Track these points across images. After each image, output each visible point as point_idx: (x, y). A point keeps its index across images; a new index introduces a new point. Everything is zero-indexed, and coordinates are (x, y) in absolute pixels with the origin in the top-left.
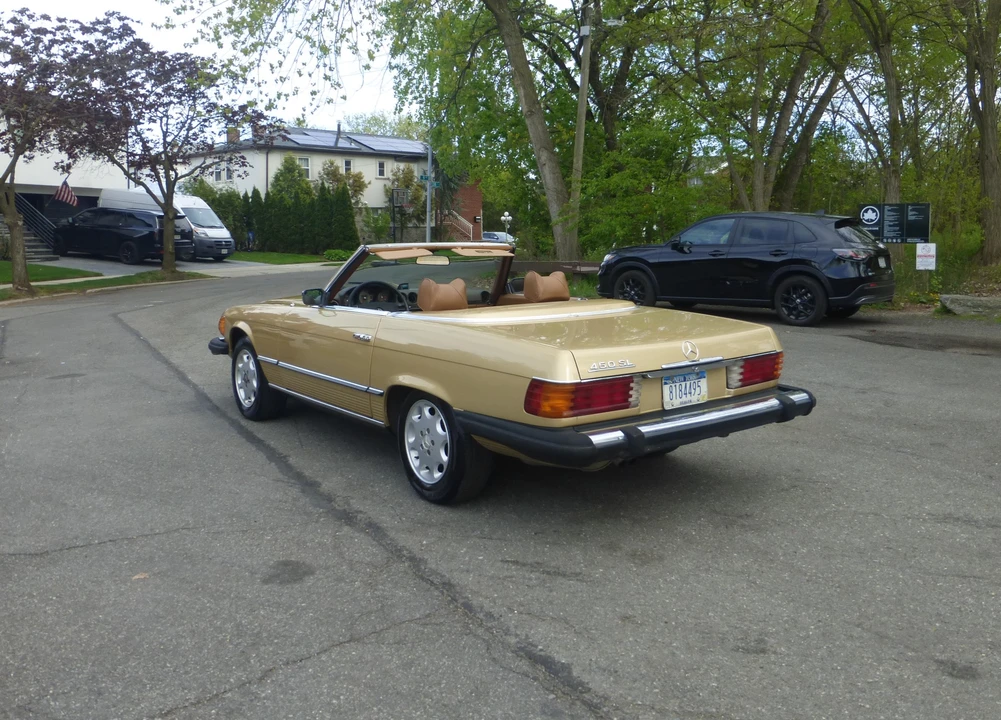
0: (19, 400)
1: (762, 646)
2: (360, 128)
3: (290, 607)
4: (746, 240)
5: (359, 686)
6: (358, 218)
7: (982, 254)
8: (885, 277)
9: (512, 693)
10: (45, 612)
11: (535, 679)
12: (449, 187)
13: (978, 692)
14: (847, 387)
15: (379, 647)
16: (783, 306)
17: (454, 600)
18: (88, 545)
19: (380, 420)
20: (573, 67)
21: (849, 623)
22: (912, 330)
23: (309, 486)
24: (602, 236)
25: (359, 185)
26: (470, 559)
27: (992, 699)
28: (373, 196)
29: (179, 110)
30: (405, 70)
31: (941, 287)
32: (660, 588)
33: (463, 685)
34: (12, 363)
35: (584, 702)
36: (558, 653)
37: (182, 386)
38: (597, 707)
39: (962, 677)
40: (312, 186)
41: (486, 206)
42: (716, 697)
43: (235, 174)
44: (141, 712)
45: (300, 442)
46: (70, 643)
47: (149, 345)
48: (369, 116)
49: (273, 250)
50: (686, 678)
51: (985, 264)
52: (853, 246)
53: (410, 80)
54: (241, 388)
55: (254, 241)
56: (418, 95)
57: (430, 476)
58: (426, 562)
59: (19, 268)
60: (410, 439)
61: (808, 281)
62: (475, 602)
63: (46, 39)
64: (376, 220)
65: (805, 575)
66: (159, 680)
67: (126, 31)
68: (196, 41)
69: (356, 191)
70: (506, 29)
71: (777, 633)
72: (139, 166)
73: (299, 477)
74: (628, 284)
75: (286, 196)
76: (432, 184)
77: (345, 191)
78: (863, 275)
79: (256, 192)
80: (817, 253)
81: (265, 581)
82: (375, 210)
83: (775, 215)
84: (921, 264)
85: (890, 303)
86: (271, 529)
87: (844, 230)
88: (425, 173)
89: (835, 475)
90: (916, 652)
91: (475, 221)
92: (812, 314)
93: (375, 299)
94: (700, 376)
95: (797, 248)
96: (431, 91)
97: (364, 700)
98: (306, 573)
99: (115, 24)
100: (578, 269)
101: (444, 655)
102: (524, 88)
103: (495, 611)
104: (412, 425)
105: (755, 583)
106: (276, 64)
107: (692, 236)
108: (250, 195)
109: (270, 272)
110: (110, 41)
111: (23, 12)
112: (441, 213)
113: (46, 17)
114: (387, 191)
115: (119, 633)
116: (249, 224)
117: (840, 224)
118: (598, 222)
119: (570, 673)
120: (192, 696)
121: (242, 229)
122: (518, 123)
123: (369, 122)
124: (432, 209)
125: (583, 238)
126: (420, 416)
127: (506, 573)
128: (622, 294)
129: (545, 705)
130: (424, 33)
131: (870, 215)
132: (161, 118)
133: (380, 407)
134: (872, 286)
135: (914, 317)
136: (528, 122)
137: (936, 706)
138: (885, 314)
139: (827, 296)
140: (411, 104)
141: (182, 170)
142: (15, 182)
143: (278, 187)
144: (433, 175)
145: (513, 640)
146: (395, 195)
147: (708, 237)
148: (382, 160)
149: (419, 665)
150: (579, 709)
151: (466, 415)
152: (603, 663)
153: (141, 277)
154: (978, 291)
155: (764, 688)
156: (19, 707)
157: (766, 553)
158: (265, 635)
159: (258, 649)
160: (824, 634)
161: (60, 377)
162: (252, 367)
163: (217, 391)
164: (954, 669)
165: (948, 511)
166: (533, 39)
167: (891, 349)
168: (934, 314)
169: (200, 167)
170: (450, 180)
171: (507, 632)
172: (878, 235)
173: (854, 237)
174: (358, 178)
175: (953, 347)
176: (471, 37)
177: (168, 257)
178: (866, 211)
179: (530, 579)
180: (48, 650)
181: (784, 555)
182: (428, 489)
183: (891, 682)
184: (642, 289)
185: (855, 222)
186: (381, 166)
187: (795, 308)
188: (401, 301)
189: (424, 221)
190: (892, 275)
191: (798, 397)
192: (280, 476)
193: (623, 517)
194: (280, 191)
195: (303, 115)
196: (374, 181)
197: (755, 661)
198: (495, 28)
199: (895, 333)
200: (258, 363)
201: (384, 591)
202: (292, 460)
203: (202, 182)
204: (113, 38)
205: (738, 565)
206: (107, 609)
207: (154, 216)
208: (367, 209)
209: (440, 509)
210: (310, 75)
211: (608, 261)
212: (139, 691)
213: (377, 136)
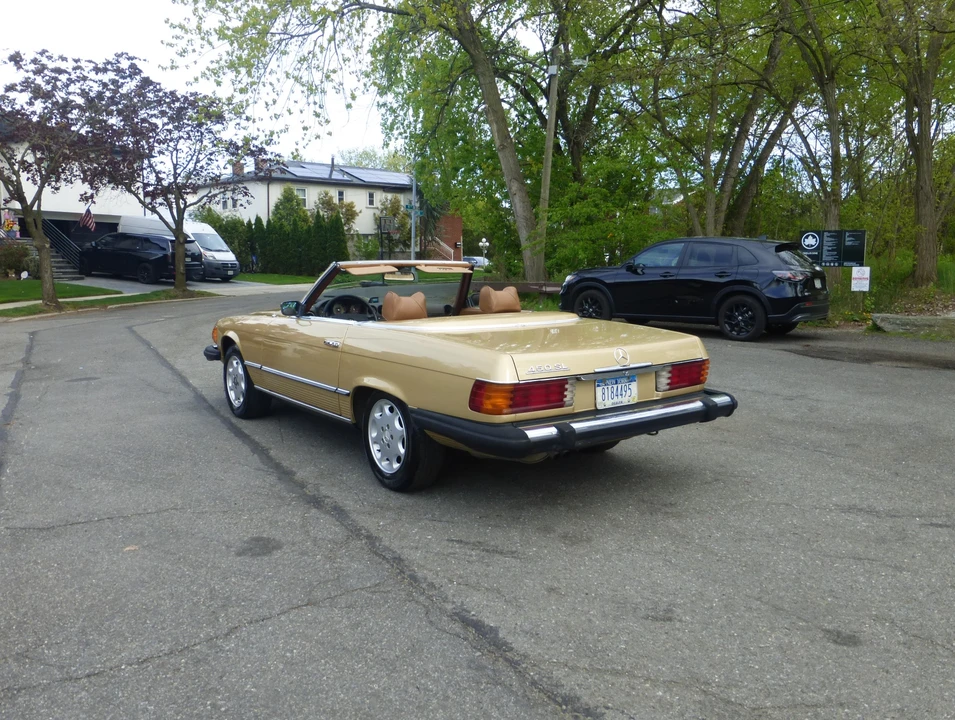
0: (40, 399)
1: (670, 615)
2: (353, 162)
3: (258, 576)
4: (694, 262)
5: (311, 642)
6: (350, 244)
7: (914, 277)
8: (821, 297)
9: (444, 650)
10: (47, 577)
11: (465, 639)
12: (433, 216)
13: (857, 657)
14: (777, 395)
15: (332, 610)
16: (726, 323)
17: (402, 572)
18: (90, 521)
19: (347, 417)
20: (544, 105)
21: (749, 597)
22: (843, 345)
23: (285, 474)
24: (566, 260)
25: (351, 214)
26: (420, 538)
27: (869, 663)
28: (364, 223)
29: (187, 144)
30: (391, 107)
31: (873, 307)
32: (585, 565)
33: (401, 643)
34: (37, 368)
35: (506, 660)
36: (488, 617)
37: (185, 389)
38: (517, 663)
39: (845, 644)
40: (309, 214)
41: (466, 233)
42: (623, 657)
43: (239, 203)
44: (121, 659)
45: (282, 437)
46: (66, 602)
47: (157, 353)
48: (361, 150)
49: (274, 271)
50: (599, 641)
51: (916, 286)
52: (791, 268)
53: (396, 117)
54: (231, 390)
55: (257, 264)
56: (402, 131)
57: (390, 467)
58: (381, 540)
59: (48, 285)
60: (373, 434)
61: (749, 300)
62: (420, 575)
63: (64, 78)
64: (366, 246)
65: (717, 555)
66: (139, 634)
67: (135, 71)
68: (196, 79)
69: (348, 219)
70: (481, 69)
71: (685, 604)
72: (153, 195)
73: (278, 467)
74: (587, 302)
75: (285, 223)
76: (416, 213)
77: (338, 219)
78: (800, 295)
79: (258, 220)
80: (758, 275)
81: (239, 554)
82: (366, 236)
83: (727, 240)
84: (856, 286)
85: (825, 321)
86: (248, 510)
87: (784, 254)
88: (410, 202)
89: (755, 470)
90: (807, 622)
91: (455, 246)
92: (752, 330)
93: (347, 311)
94: (631, 379)
95: (741, 269)
96: (415, 127)
97: (313, 653)
98: (274, 548)
99: (125, 64)
100: (544, 289)
101: (387, 618)
102: (497, 123)
103: (437, 582)
104: (374, 421)
105: (670, 562)
106: (271, 102)
107: (645, 259)
108: (253, 222)
109: (271, 291)
110: (121, 81)
111: (43, 53)
112: (425, 239)
113: (64, 59)
114: (376, 219)
115: (108, 595)
116: (253, 249)
117: (779, 248)
118: (565, 247)
119: (497, 634)
120: (166, 648)
121: (246, 253)
122: (494, 156)
123: (361, 156)
124: (416, 236)
125: (550, 262)
126: (381, 413)
127: (450, 551)
128: (582, 311)
129: (472, 661)
130: (408, 73)
131: (810, 241)
132: (172, 153)
133: (347, 405)
134: (808, 305)
135: (847, 333)
136: (500, 155)
137: (818, 668)
138: (820, 331)
139: (766, 314)
140: (397, 139)
141: (191, 199)
142: (42, 209)
143: (279, 215)
144: (418, 205)
145: (449, 607)
146: (383, 222)
147: (659, 260)
148: (372, 191)
149: (365, 625)
150: (501, 664)
151: (420, 412)
152: (527, 626)
153: (156, 294)
154: (908, 311)
155: (667, 650)
156: (17, 654)
157: (684, 537)
158: (234, 598)
159: (227, 610)
160: (726, 606)
161: (76, 380)
162: (241, 371)
163: (213, 394)
164: (838, 637)
165: (854, 502)
166: (507, 79)
167: (821, 362)
168: (865, 331)
169: (206, 196)
170: (434, 209)
171: (445, 600)
172: (817, 259)
173: (793, 261)
174: (350, 207)
175: (879, 360)
176: (449, 76)
177: (180, 277)
178: (807, 237)
179: (471, 556)
180: (47, 608)
181: (700, 538)
182: (387, 478)
183: (780, 647)
184: (600, 307)
185: (794, 247)
186: (371, 196)
187: (737, 325)
188: (371, 312)
189: (409, 246)
190: (827, 296)
191: (720, 400)
192: (262, 466)
193: (560, 504)
194: (280, 219)
195: (297, 150)
196: (364, 210)
197: (661, 628)
198: (471, 68)
199: (827, 348)
200: (245, 368)
201: (341, 563)
202: (272, 453)
203: (210, 210)
204: (124, 78)
205: (657, 547)
206: (101, 575)
207: (167, 240)
208: (358, 235)
209: (398, 495)
210: (301, 112)
211: (569, 282)
212: (122, 643)
213: (368, 169)
